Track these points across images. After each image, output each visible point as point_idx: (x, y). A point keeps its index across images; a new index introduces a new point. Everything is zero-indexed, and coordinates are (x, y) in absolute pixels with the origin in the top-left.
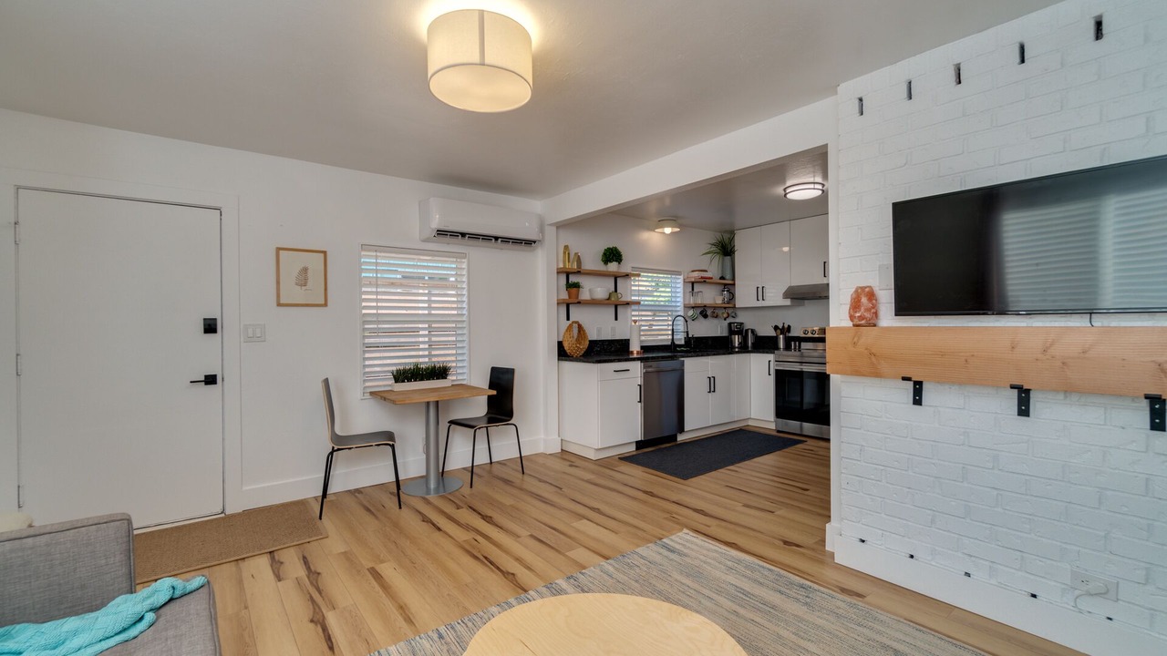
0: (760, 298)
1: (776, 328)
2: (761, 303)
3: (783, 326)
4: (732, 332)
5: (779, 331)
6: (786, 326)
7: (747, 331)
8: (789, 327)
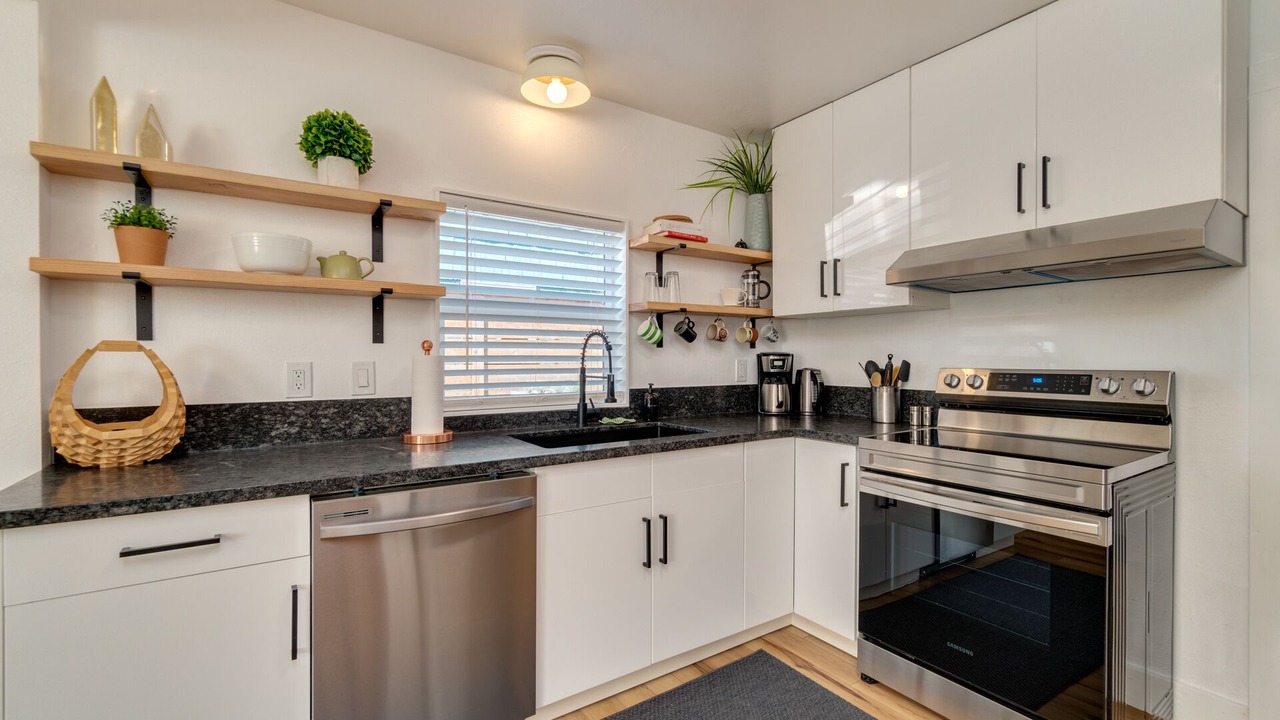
0: (829, 289)
1: (871, 368)
2: (831, 305)
3: (890, 366)
4: (764, 376)
5: (877, 377)
6: (897, 364)
7: (800, 373)
8: (906, 366)
